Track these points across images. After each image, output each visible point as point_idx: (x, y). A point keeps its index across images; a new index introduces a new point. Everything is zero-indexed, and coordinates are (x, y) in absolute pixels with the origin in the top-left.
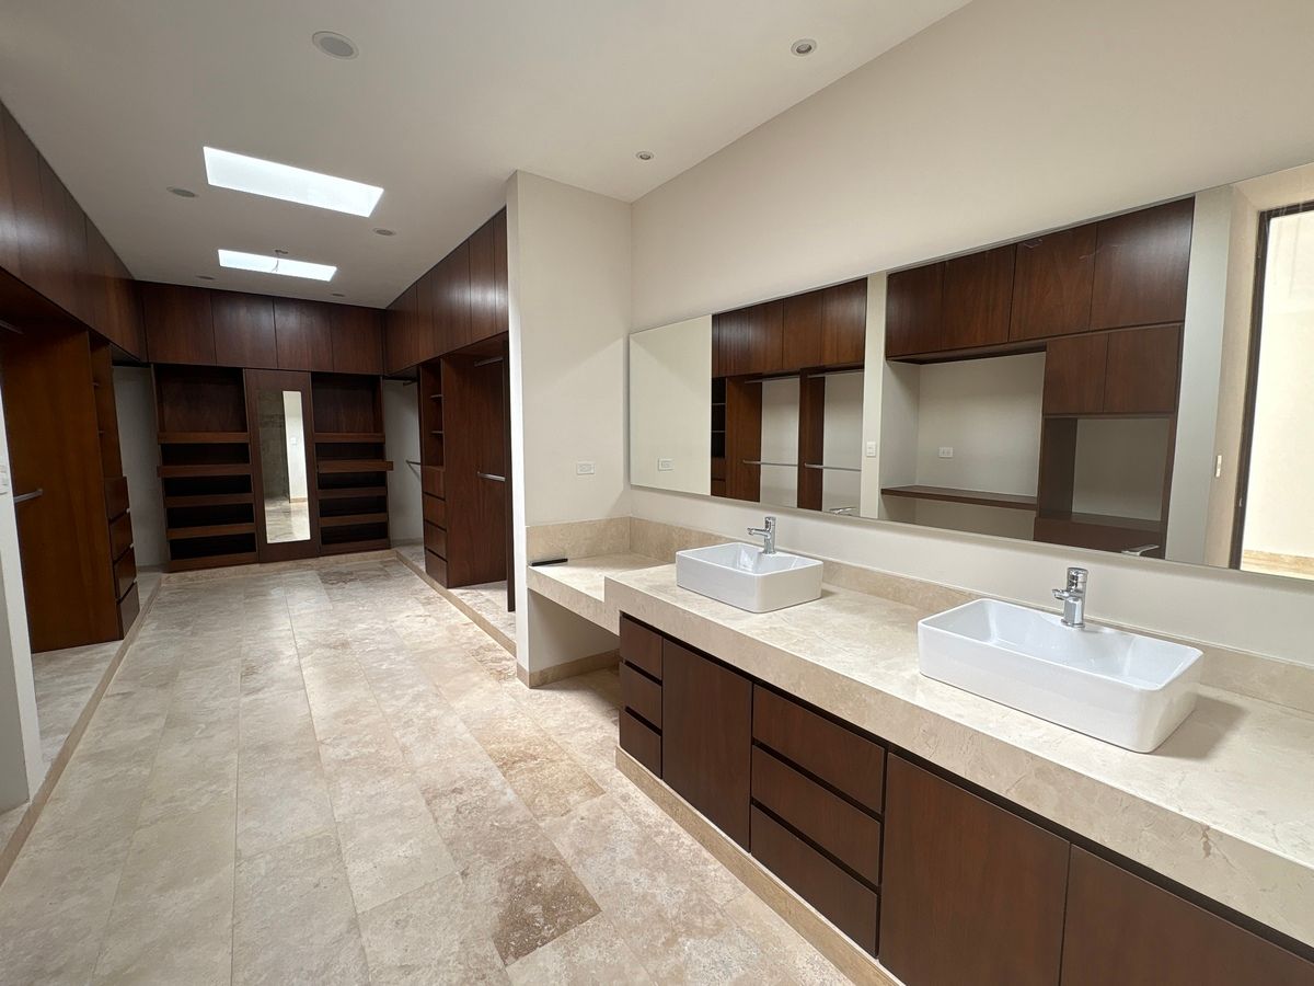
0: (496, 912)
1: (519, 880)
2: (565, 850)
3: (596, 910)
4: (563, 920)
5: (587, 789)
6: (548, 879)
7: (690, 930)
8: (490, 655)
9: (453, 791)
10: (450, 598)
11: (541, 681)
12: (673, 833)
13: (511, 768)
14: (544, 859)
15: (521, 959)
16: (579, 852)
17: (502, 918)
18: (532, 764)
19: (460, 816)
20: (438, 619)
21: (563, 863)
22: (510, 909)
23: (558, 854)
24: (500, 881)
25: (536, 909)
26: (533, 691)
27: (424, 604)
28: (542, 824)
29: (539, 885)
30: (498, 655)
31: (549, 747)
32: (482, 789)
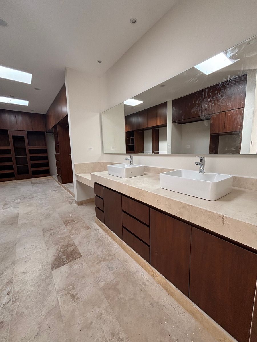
0: (54, 257)
1: (62, 250)
2: (76, 242)
3: (81, 256)
4: (71, 259)
5: (86, 228)
6: (70, 249)
7: (104, 260)
8: (69, 199)
9: (51, 230)
10: (63, 186)
11: (80, 204)
12: (106, 237)
13: (68, 224)
14: (70, 245)
15: (57, 269)
16: (80, 243)
17: (55, 259)
18: (73, 223)
19: (51, 236)
20: (59, 191)
21: (75, 245)
22: (58, 257)
23: (74, 243)
24: (57, 250)
25: (64, 257)
26: (78, 206)
27: (56, 188)
28: (72, 237)
29: (67, 251)
30: (72, 198)
31: (79, 219)
32: (59, 229)
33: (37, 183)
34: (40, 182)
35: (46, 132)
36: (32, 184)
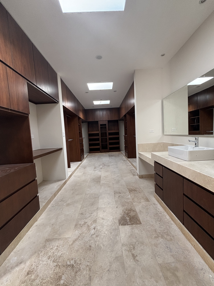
0: (120, 216)
1: (126, 212)
2: (138, 211)
3: (141, 223)
4: (133, 222)
5: (146, 200)
6: (132, 214)
8: (133, 171)
9: (119, 193)
10: (128, 160)
11: (141, 177)
13: (131, 192)
14: (133, 210)
15: (122, 226)
16: (140, 211)
17: (121, 217)
18: (135, 192)
19: (119, 198)
20: (125, 164)
21: (136, 212)
22: (123, 216)
23: (136, 210)
24: (123, 211)
25: (128, 218)
26: (140, 179)
27: (124, 161)
28: (134, 203)
29: (130, 214)
30: (135, 171)
31: (140, 190)
32: (125, 194)
33: (112, 156)
34: (113, 155)
35: (119, 120)
36: (109, 156)
